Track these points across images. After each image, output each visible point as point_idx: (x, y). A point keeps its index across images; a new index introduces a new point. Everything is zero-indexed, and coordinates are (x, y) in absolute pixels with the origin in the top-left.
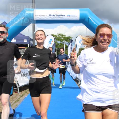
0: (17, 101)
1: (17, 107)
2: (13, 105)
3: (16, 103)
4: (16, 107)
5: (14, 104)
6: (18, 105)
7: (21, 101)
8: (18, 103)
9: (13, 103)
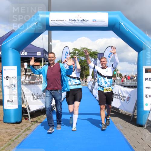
0: (26, 130)
1: (27, 137)
2: (21, 134)
3: (26, 133)
4: (25, 137)
5: (23, 134)
6: (28, 134)
7: (32, 130)
8: (28, 132)
9: (22, 132)
